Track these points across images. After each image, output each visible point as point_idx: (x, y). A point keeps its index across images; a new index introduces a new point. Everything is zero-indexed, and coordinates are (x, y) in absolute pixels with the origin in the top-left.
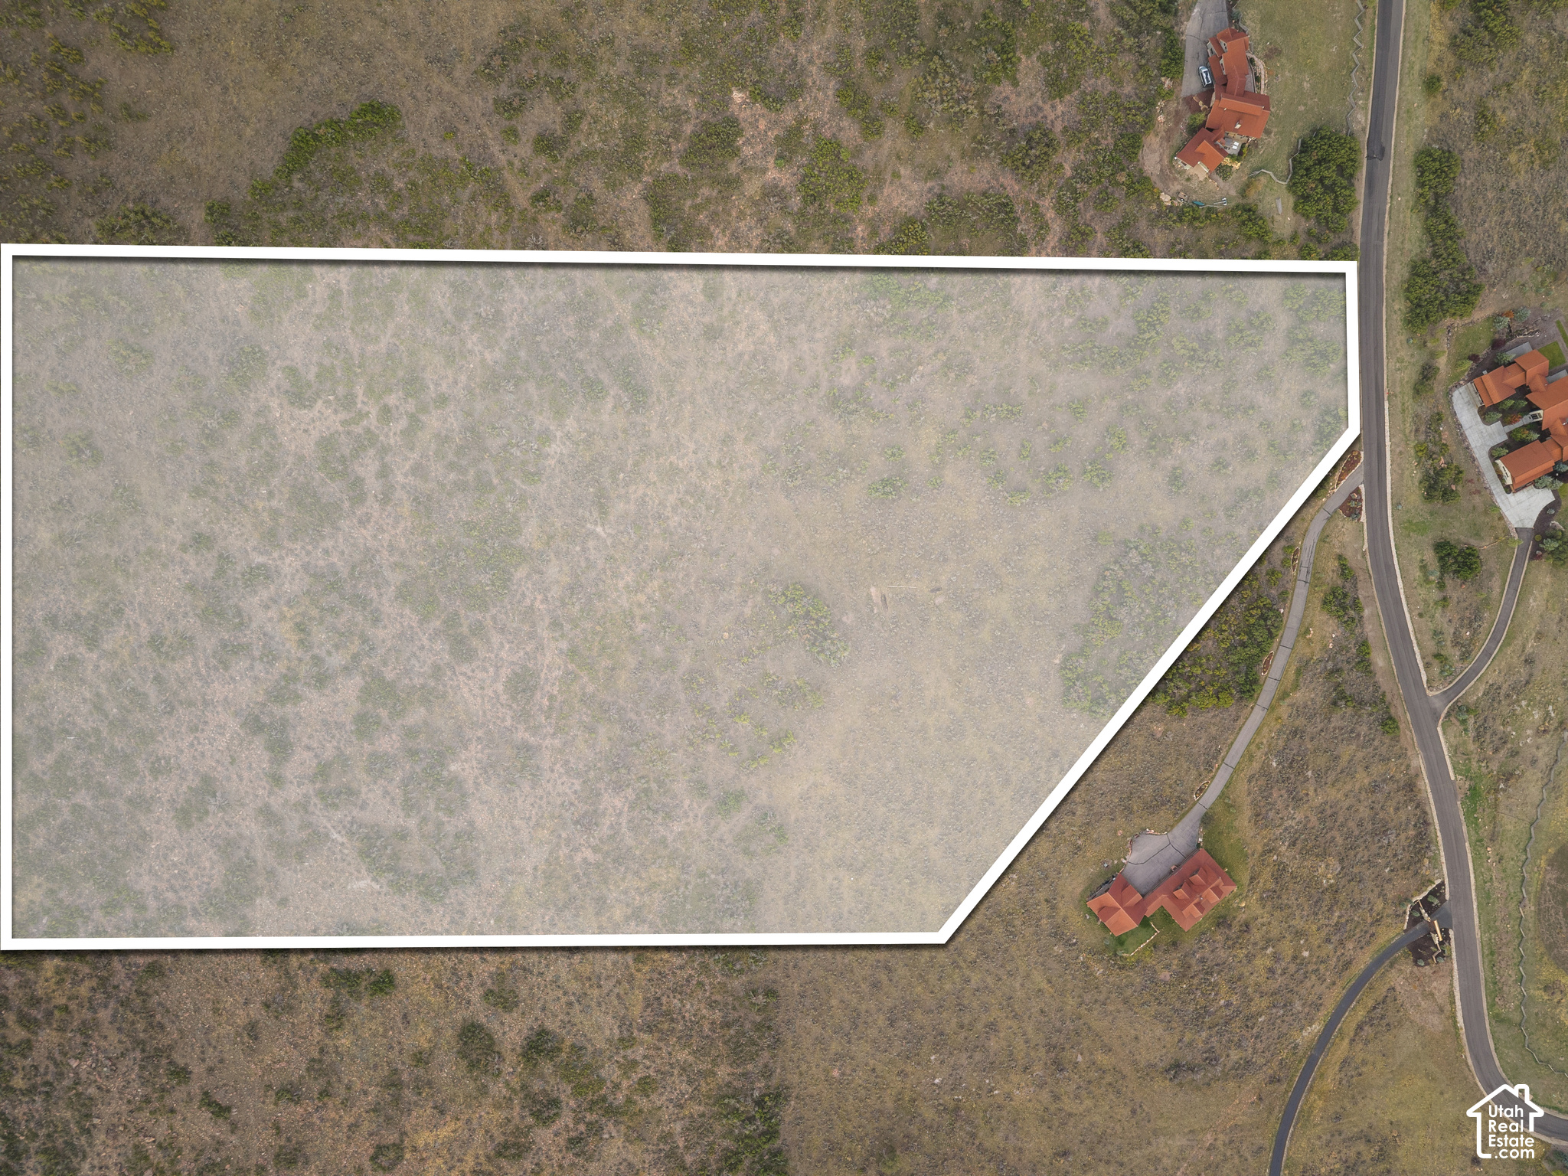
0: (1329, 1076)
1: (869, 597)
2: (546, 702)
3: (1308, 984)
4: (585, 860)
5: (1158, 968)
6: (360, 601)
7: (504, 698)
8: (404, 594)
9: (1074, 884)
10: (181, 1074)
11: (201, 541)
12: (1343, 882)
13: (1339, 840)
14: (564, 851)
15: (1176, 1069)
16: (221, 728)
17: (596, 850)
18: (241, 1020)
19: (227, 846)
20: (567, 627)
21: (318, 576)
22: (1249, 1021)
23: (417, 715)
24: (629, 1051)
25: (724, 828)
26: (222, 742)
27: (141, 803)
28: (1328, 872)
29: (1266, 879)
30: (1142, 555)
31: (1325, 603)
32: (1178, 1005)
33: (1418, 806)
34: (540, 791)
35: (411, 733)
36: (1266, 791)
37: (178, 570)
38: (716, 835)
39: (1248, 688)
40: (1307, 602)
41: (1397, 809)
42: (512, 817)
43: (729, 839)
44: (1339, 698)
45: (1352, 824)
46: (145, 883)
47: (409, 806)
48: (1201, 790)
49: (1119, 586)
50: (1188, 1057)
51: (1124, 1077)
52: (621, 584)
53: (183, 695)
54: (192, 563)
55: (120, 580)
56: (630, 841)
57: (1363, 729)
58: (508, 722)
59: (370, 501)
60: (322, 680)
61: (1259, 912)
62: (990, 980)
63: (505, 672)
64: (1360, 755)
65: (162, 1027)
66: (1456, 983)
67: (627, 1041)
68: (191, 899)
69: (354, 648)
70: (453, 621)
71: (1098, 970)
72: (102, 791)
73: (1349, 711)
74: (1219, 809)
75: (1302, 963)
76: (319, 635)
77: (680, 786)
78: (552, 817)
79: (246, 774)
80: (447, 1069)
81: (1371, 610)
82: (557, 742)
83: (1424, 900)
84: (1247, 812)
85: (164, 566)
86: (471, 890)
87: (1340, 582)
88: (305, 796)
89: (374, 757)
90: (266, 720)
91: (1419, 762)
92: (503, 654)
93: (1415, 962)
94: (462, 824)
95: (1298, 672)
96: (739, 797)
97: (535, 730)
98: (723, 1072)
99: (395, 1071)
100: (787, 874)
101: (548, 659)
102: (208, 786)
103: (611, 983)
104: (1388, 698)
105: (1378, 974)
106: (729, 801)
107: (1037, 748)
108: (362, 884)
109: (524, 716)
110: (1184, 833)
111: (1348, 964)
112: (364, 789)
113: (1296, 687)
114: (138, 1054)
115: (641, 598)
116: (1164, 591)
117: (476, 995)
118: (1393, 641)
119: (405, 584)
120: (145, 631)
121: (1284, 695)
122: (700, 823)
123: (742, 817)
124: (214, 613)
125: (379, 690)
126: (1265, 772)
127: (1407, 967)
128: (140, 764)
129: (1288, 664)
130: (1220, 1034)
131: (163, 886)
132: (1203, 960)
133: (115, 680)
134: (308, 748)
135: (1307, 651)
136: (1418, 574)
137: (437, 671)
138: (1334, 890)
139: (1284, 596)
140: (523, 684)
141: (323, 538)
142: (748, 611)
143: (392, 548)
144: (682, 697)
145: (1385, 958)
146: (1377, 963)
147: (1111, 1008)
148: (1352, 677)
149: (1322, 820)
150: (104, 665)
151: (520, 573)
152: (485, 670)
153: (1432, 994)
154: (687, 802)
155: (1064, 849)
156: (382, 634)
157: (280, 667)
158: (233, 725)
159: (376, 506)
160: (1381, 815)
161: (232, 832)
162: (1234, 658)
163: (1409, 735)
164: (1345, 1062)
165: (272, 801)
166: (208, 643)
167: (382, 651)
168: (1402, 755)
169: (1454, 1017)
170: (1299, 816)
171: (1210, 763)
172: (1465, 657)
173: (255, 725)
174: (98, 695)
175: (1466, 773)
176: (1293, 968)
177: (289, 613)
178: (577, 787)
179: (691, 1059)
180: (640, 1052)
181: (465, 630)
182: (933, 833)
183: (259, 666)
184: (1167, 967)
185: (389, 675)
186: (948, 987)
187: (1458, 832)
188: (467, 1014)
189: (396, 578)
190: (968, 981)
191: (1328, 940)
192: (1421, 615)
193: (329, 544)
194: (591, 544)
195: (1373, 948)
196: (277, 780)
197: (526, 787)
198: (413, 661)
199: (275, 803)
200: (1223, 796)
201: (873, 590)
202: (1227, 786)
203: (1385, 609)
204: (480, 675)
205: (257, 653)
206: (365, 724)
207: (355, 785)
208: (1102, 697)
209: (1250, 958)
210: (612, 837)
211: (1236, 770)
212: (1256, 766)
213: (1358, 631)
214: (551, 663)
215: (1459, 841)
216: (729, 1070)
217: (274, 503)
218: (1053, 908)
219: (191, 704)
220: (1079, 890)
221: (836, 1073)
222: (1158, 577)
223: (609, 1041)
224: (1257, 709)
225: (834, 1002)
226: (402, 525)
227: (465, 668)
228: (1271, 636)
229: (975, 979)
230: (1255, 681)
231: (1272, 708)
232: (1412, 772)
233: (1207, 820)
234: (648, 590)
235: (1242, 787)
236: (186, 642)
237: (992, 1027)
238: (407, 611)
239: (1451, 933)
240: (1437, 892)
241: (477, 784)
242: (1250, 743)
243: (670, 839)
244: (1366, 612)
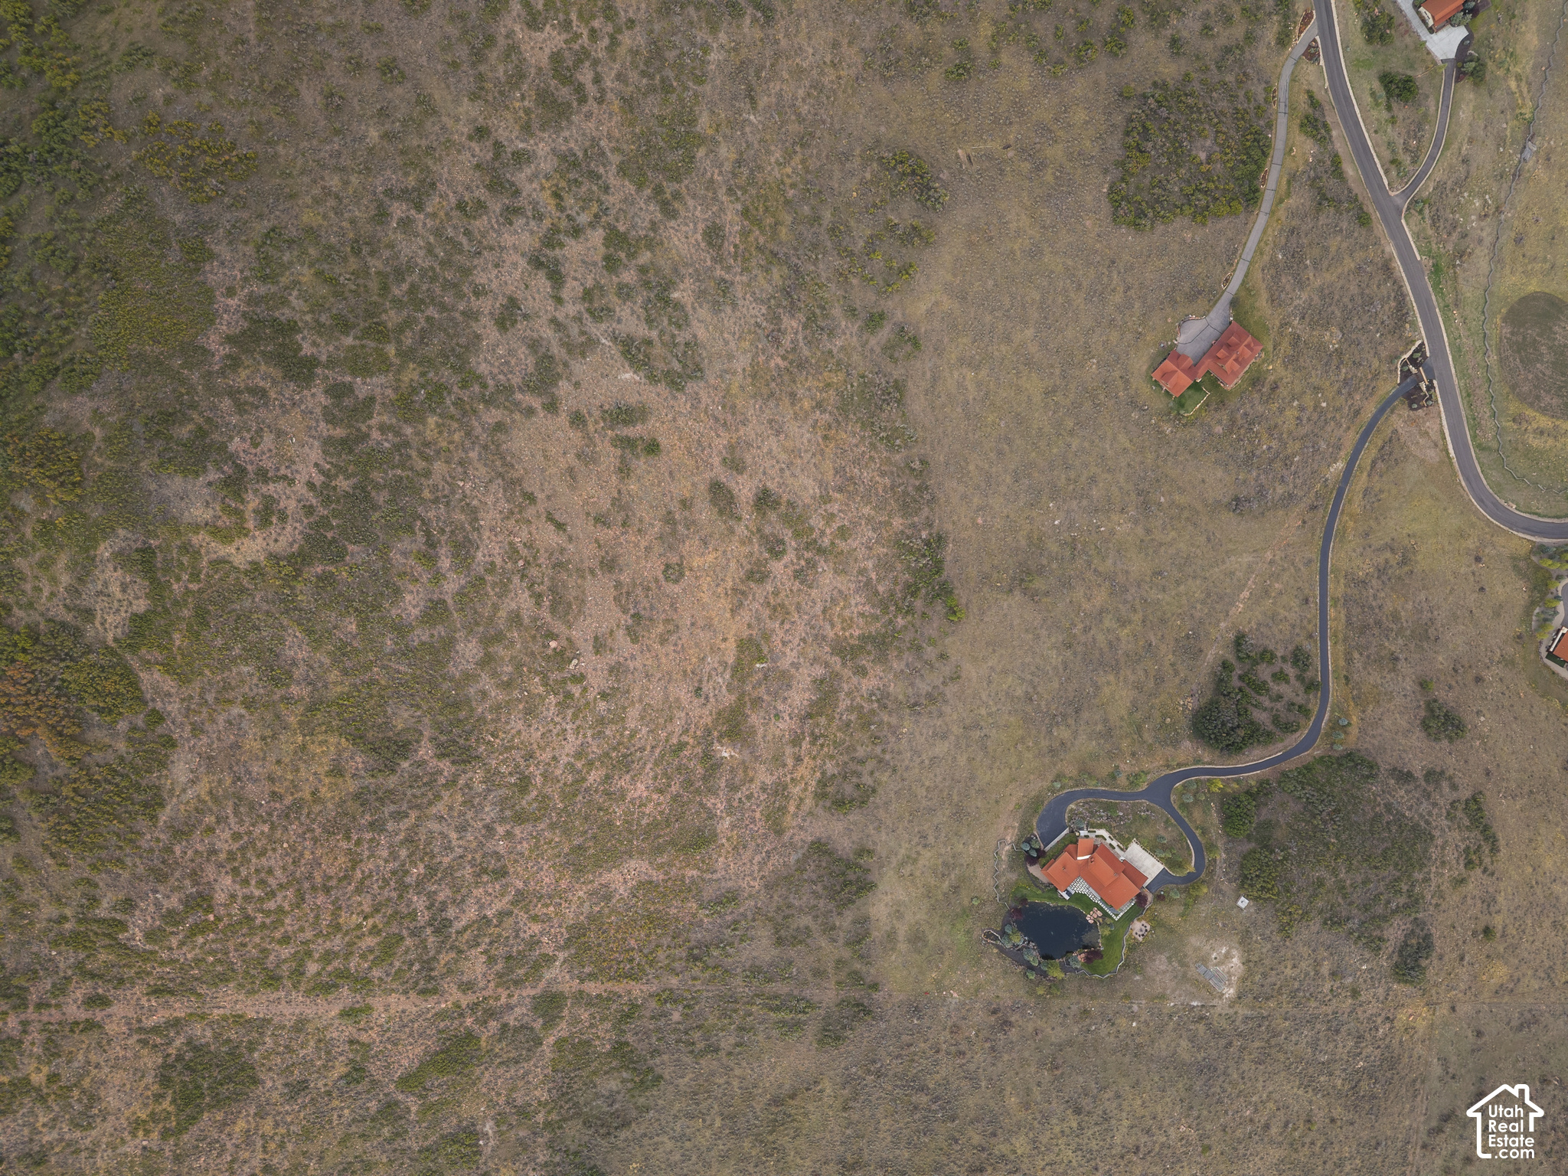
0: (1355, 501)
1: (958, 157)
2: (732, 250)
3: (1329, 429)
4: (777, 365)
5: (1213, 423)
6: (594, 176)
7: (703, 245)
8: (622, 170)
9: (1140, 363)
10: (531, 498)
11: (481, 133)
12: (1345, 346)
13: (1338, 313)
14: (762, 358)
15: (1237, 504)
16: (515, 265)
17: (784, 358)
18: (563, 466)
19: (534, 345)
20: (739, 193)
21: (563, 158)
22: (1287, 462)
23: (645, 257)
24: (828, 506)
25: (873, 341)
26: (517, 275)
27: (471, 315)
28: (1332, 338)
29: (1285, 346)
30: (1158, 102)
31: (1302, 126)
32: (1231, 451)
33: (1395, 283)
34: (738, 314)
35: (643, 270)
36: (1276, 278)
37: (468, 155)
38: (868, 347)
39: (1252, 197)
40: (1288, 127)
41: (1379, 286)
42: (722, 333)
43: (878, 350)
44: (1323, 199)
45: (1346, 300)
46: (483, 369)
47: (650, 321)
48: (1227, 280)
49: (1144, 127)
50: (1243, 493)
51: (1198, 513)
52: (773, 160)
53: (485, 243)
54: (477, 149)
55: (430, 163)
56: (806, 352)
57: (1344, 225)
58: (709, 263)
59: (591, 101)
60: (576, 232)
61: (1284, 373)
62: (1086, 444)
63: (701, 226)
64: (1344, 245)
65: (513, 466)
66: (1444, 423)
67: (826, 499)
68: (516, 380)
69: (595, 209)
70: (658, 190)
71: (1168, 429)
72: (443, 308)
73: (1332, 210)
74: (1243, 294)
75: (1322, 412)
76: (569, 201)
77: (837, 311)
78: (750, 332)
79: (537, 296)
80: (704, 513)
81: (1337, 131)
82: (744, 278)
83: (1411, 358)
84: (1264, 295)
85: (459, 152)
86: (702, 384)
87: (1311, 111)
88: (579, 312)
89: (621, 287)
90: (543, 259)
91: (1391, 249)
92: (697, 213)
93: (1410, 406)
94: (689, 337)
95: (1289, 182)
96: (882, 316)
97: (728, 269)
98: (898, 522)
99: (670, 513)
100: (924, 373)
101: (729, 218)
102: (513, 303)
103: (809, 455)
104: (1360, 198)
105: (1383, 419)
106: (875, 320)
107: (1099, 258)
108: (628, 376)
109: (718, 259)
110: (1218, 315)
111: (1357, 413)
112: (618, 309)
113: (1288, 195)
114: (500, 481)
115: (789, 170)
116: (1178, 127)
117: (716, 461)
118: (1358, 156)
119: (622, 162)
120: (453, 200)
121: (1281, 201)
122: (855, 339)
123: (885, 333)
124: (497, 185)
125: (615, 239)
126: (1273, 263)
127: (1404, 412)
128: (465, 289)
129: (1280, 177)
130: (1266, 472)
131: (496, 371)
132: (1246, 414)
133: (438, 232)
134: (575, 279)
135: (1293, 165)
136: (1369, 99)
137: (654, 227)
138: (1339, 352)
139: (1270, 126)
140: (714, 235)
141: (562, 129)
142: (868, 176)
143: (610, 138)
144: (829, 244)
145: (1385, 407)
146: (1381, 411)
147: (1181, 458)
148: (1330, 183)
149: (1323, 298)
150: (430, 223)
151: (701, 153)
152: (687, 225)
153: (1427, 433)
154: (843, 323)
155: (1129, 336)
156: (610, 199)
157: (547, 223)
158: (522, 263)
159: (595, 105)
160: (1367, 291)
161: (535, 335)
162: (1237, 173)
163: (1380, 228)
164: (1366, 492)
165: (557, 314)
166: (496, 206)
167: (613, 212)
168: (1377, 243)
169: (1447, 451)
170: (1304, 296)
171: (1230, 258)
172: (1414, 162)
173: (537, 263)
174: (429, 243)
175: (1428, 253)
176: (1315, 417)
177: (547, 185)
178: (764, 311)
179: (873, 513)
180: (835, 508)
181: (668, 196)
182: (1030, 333)
183: (532, 223)
184: (1219, 422)
185: (622, 229)
186: (1055, 451)
187: (1429, 301)
188: (712, 475)
189: (615, 159)
190: (1069, 445)
191: (1339, 392)
192: (1376, 132)
193: (567, 134)
194: (748, 129)
195: (1375, 398)
196: (559, 300)
197: (728, 309)
198: (636, 219)
199: (560, 316)
200: (1243, 283)
201: (960, 151)
202: (1246, 276)
203: (1349, 132)
204: (684, 229)
205: (529, 214)
206: (611, 264)
207: (611, 306)
208: (1143, 212)
209: (1281, 411)
210: (794, 350)
211: (1251, 263)
212: (1266, 258)
213: (1329, 147)
214: (731, 220)
215: (1431, 309)
216: (901, 521)
217: (526, 103)
218: (1127, 381)
219: (492, 249)
220: (1145, 368)
221: (980, 521)
222: (1173, 118)
223: (813, 498)
224: (1261, 215)
225: (971, 467)
226: (614, 119)
227: (673, 223)
228: (1265, 154)
229: (1075, 443)
230: (1257, 190)
231: (1272, 213)
232: (1386, 256)
233: (1234, 303)
234: (793, 164)
235: (1258, 275)
236: (481, 206)
237: (1093, 480)
238: (627, 183)
239: (1435, 382)
240: (1420, 349)
241: (694, 309)
242: (1260, 241)
243: (835, 351)
244: (1334, 133)
